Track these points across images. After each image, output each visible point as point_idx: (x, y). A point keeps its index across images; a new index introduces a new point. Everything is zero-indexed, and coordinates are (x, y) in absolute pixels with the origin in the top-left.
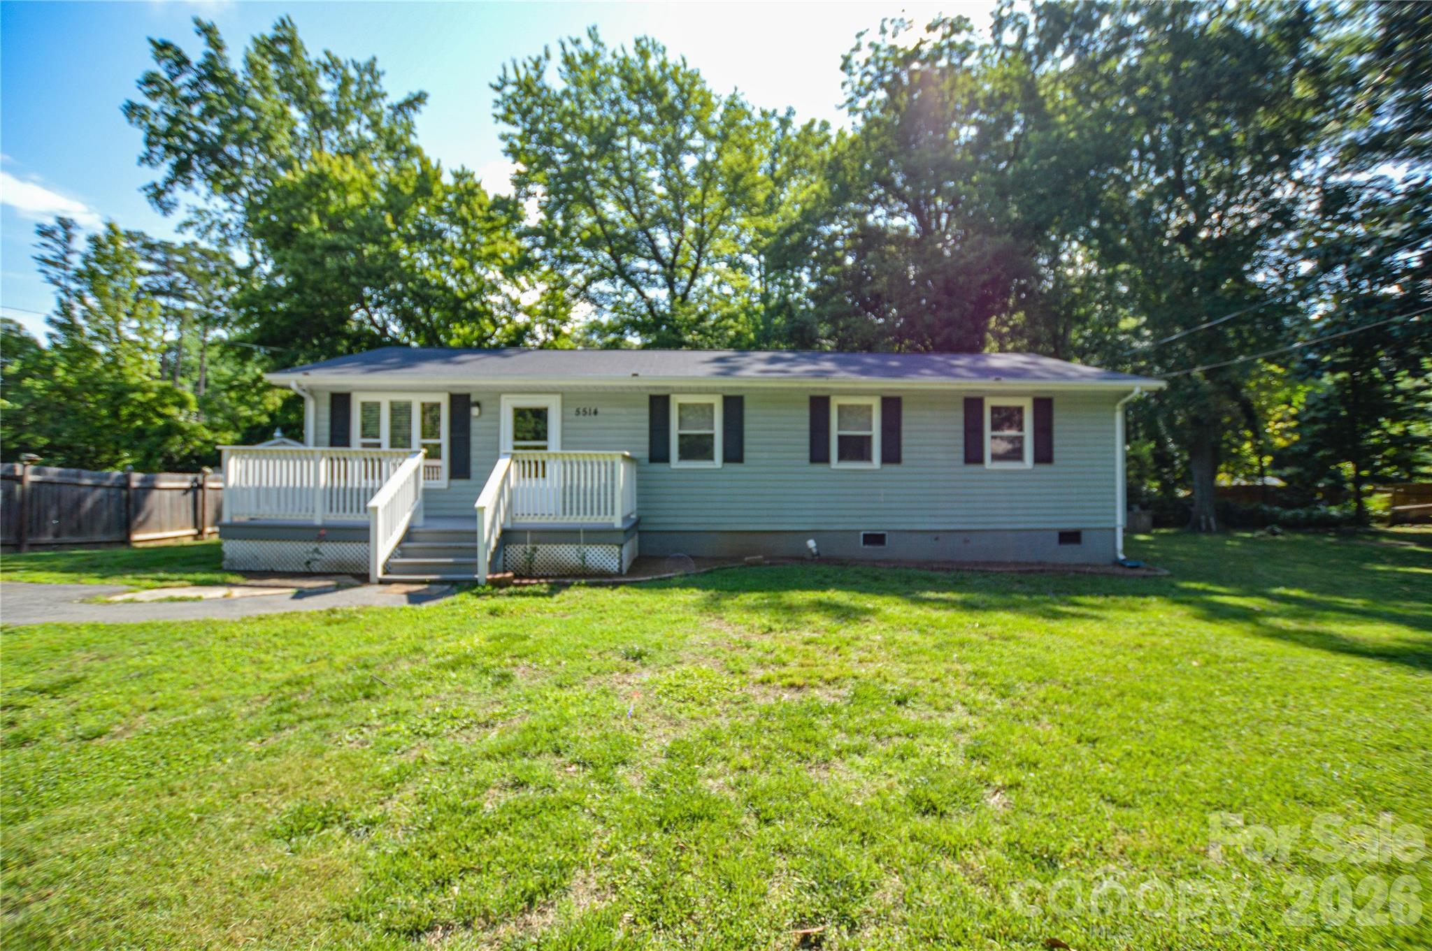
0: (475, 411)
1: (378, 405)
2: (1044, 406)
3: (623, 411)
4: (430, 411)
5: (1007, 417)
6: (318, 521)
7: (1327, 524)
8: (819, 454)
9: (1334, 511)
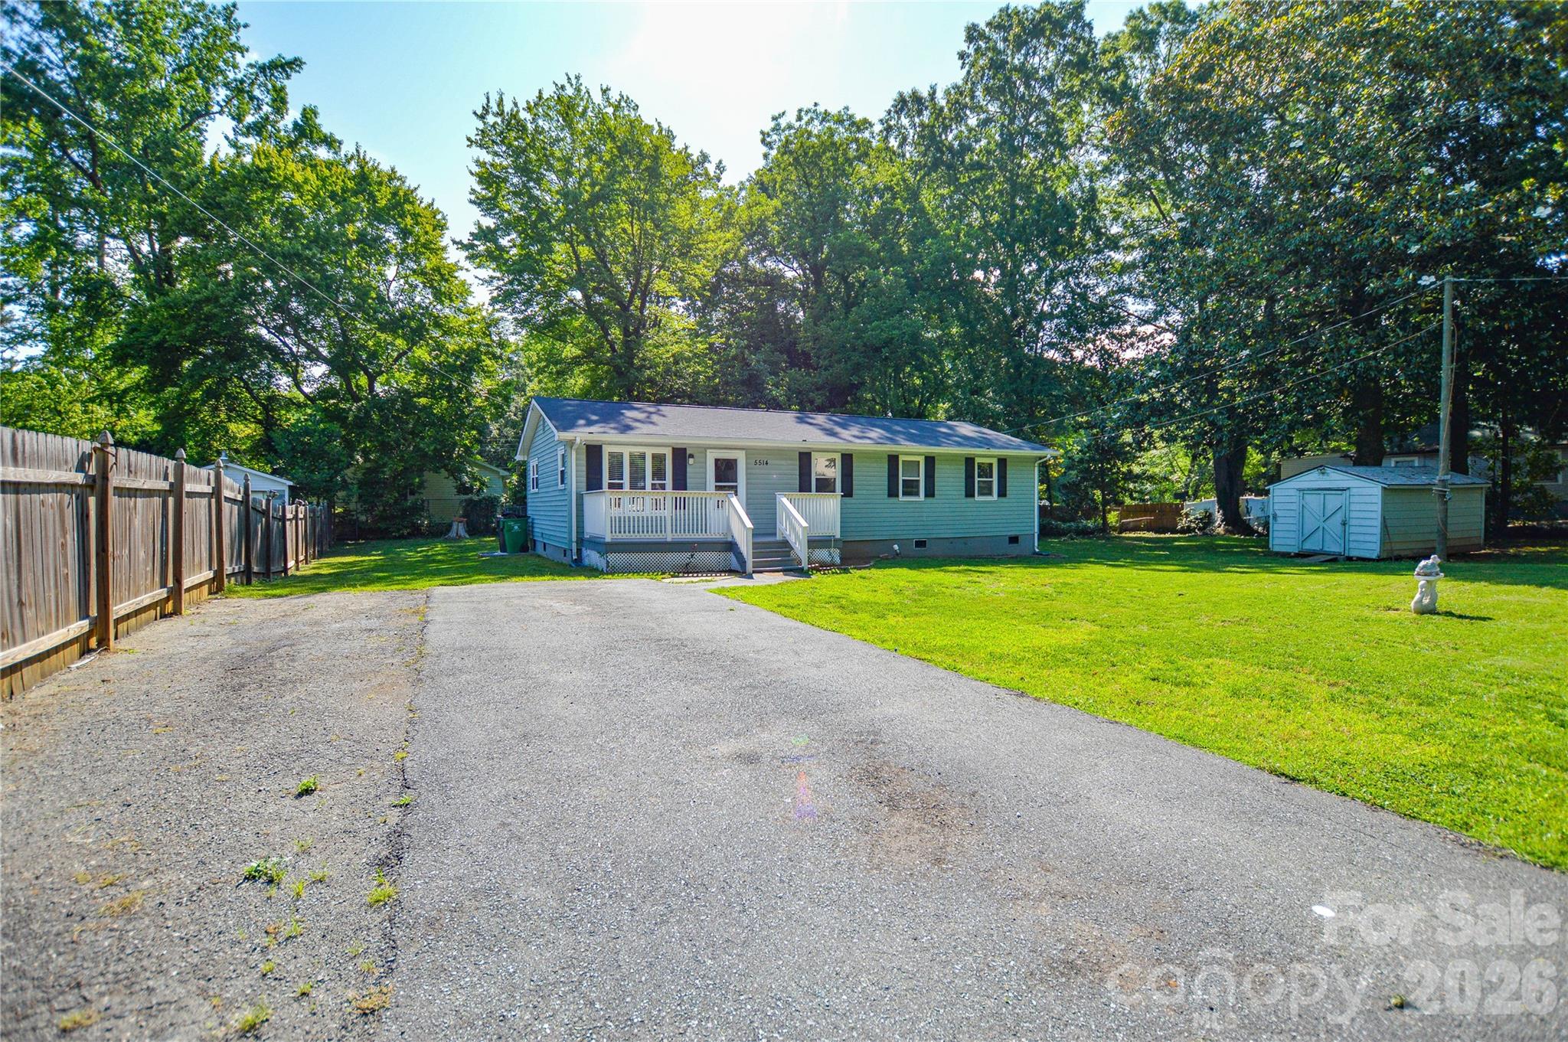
0: (691, 461)
1: (622, 455)
2: (1002, 462)
3: (783, 462)
4: (658, 459)
5: (986, 471)
6: (669, 539)
7: (1085, 532)
8: (892, 493)
9: (1090, 524)
